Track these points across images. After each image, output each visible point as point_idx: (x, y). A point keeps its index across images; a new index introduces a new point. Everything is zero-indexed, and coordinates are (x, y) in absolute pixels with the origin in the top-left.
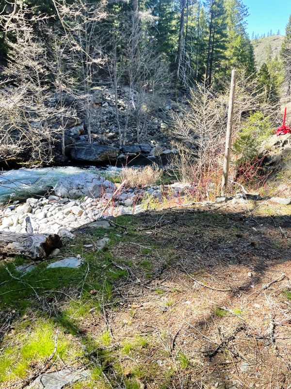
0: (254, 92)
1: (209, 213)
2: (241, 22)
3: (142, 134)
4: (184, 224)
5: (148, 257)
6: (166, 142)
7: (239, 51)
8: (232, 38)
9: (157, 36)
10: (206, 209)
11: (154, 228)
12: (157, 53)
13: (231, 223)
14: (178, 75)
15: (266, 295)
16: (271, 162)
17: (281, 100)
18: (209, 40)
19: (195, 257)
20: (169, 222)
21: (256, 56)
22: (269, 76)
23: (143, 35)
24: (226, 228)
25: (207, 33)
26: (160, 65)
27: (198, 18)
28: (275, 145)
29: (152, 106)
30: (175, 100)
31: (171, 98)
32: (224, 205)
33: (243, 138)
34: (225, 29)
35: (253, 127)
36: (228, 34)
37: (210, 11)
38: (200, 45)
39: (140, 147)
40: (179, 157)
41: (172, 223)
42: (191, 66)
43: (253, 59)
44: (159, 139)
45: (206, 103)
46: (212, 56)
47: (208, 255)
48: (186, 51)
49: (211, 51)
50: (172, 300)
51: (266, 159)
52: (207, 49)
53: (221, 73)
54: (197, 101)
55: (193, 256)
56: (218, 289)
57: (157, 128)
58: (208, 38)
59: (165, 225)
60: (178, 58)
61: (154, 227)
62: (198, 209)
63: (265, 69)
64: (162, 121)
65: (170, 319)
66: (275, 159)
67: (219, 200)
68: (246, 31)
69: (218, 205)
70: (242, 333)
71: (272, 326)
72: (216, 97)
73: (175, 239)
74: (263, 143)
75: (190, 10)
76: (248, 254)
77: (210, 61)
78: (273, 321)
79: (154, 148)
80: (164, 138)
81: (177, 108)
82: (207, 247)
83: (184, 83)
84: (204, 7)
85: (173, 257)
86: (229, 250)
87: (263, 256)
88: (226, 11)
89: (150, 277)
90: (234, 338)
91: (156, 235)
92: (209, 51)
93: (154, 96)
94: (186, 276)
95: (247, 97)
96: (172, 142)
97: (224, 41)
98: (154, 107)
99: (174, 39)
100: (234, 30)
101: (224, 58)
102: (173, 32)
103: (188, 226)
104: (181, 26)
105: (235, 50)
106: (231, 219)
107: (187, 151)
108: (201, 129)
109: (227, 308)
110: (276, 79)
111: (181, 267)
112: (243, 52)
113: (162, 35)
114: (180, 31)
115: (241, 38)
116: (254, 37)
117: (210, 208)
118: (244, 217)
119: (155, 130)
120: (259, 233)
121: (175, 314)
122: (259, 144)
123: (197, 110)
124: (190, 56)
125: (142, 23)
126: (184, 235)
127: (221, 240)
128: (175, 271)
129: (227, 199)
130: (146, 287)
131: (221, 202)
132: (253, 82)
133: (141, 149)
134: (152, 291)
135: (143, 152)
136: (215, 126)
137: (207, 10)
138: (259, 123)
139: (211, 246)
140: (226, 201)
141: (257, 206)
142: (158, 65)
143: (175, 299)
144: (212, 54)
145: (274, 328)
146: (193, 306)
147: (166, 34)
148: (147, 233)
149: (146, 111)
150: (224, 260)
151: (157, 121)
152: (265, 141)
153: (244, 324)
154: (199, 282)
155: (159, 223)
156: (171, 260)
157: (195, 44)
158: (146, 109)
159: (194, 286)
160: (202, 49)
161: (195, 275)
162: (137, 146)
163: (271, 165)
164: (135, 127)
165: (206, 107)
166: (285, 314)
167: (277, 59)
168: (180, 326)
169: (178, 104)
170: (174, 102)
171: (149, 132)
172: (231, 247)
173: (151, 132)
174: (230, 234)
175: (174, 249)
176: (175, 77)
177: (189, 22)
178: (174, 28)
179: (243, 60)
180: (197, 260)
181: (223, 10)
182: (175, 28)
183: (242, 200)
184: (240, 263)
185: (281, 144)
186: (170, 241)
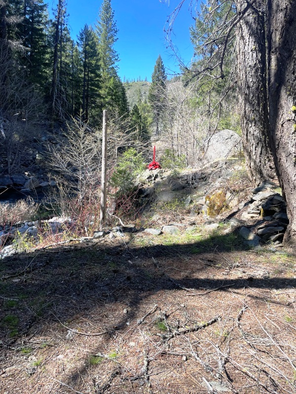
0: (127, 130)
1: (86, 250)
2: (113, 66)
3: (14, 165)
4: (59, 265)
5: (14, 310)
6: (43, 174)
7: (113, 91)
8: (106, 79)
9: (29, 67)
10: (83, 246)
11: (23, 274)
12: (30, 83)
13: (108, 258)
14: (54, 107)
15: (140, 331)
16: (145, 194)
17: (152, 139)
18: (84, 78)
19: (70, 302)
20: (42, 264)
21: (128, 98)
22: (140, 116)
23: (13, 64)
24: (103, 264)
25: (81, 71)
26: (33, 96)
27: (72, 56)
28: (148, 178)
29: (25, 136)
30: (51, 131)
31: (46, 129)
32: (102, 240)
33: (120, 172)
34: (99, 69)
35: (128, 162)
36: (102, 74)
37: (84, 51)
38: (75, 81)
39: (12, 179)
40: (58, 190)
41: (44, 266)
42: (67, 100)
43: (126, 100)
44: (34, 171)
45: (84, 138)
46: (87, 93)
47: (84, 298)
48: (60, 85)
49: (86, 88)
50: (41, 358)
51: (141, 191)
52: (82, 85)
53: (97, 110)
54: (74, 135)
55: (67, 300)
56: (94, 334)
57: (31, 159)
58: (82, 75)
59: (37, 268)
60: (52, 91)
61: (24, 272)
62: (75, 247)
63: (136, 110)
64: (37, 152)
65: (39, 381)
66: (148, 192)
67: (97, 235)
68: (118, 74)
69: (96, 241)
70: (118, 378)
71: (146, 363)
72: (92, 132)
73: (48, 283)
74: (138, 177)
75: (64, 47)
76: (124, 290)
77: (86, 97)
78: (147, 357)
79: (29, 181)
80: (41, 170)
81: (54, 139)
82: (83, 288)
83: (60, 115)
84: (77, 47)
85: (44, 306)
86: (106, 288)
87: (138, 289)
88: (99, 54)
89: (15, 335)
90: (109, 386)
91: (26, 281)
92: (84, 88)
93: (27, 126)
94: (59, 325)
95: (121, 134)
96: (49, 175)
97: (98, 80)
98: (27, 137)
99: (48, 72)
100: (107, 71)
101: (99, 96)
102: (47, 65)
103: (64, 267)
104: (55, 61)
105: (109, 90)
106: (108, 254)
107: (66, 183)
108: (79, 162)
109: (102, 354)
110: (146, 120)
111: (53, 316)
112: (116, 92)
113: (35, 67)
114: (54, 65)
115: (114, 80)
116: (126, 80)
117: (87, 244)
118: (121, 250)
119: (30, 161)
120: (134, 266)
121: (45, 374)
122: (134, 178)
123: (75, 143)
124: (65, 90)
125: (12, 51)
126: (58, 278)
127: (98, 278)
128: (47, 323)
129: (105, 233)
130: (9, 348)
131: (99, 237)
132: (126, 121)
133: (13, 181)
134: (18, 351)
135: (15, 184)
136: (93, 159)
137: (80, 49)
138: (134, 159)
139: (88, 286)
140: (104, 235)
141: (133, 238)
142: (31, 95)
143: (45, 356)
144: (87, 90)
145: (148, 365)
146: (65, 359)
147: (39, 65)
148: (14, 281)
149: (19, 141)
150: (101, 300)
151: (31, 152)
152: (139, 175)
153: (120, 368)
154: (73, 330)
155: (29, 267)
156: (42, 310)
157: (70, 79)
158: (18, 139)
159: (67, 336)
160: (77, 85)
161: (69, 322)
162: (8, 178)
163: (146, 196)
164: (6, 158)
165: (83, 141)
166: (158, 347)
167: (146, 103)
168: (50, 387)
169: (54, 136)
170: (51, 133)
171: (23, 163)
172: (107, 285)
173: (25, 163)
174: (107, 271)
175: (46, 296)
176: (51, 109)
177: (63, 58)
178: (47, 62)
179: (117, 100)
180: (71, 305)
181: (96, 52)
182: (49, 61)
183: (119, 234)
184: (116, 301)
185: (153, 178)
186: (42, 287)
